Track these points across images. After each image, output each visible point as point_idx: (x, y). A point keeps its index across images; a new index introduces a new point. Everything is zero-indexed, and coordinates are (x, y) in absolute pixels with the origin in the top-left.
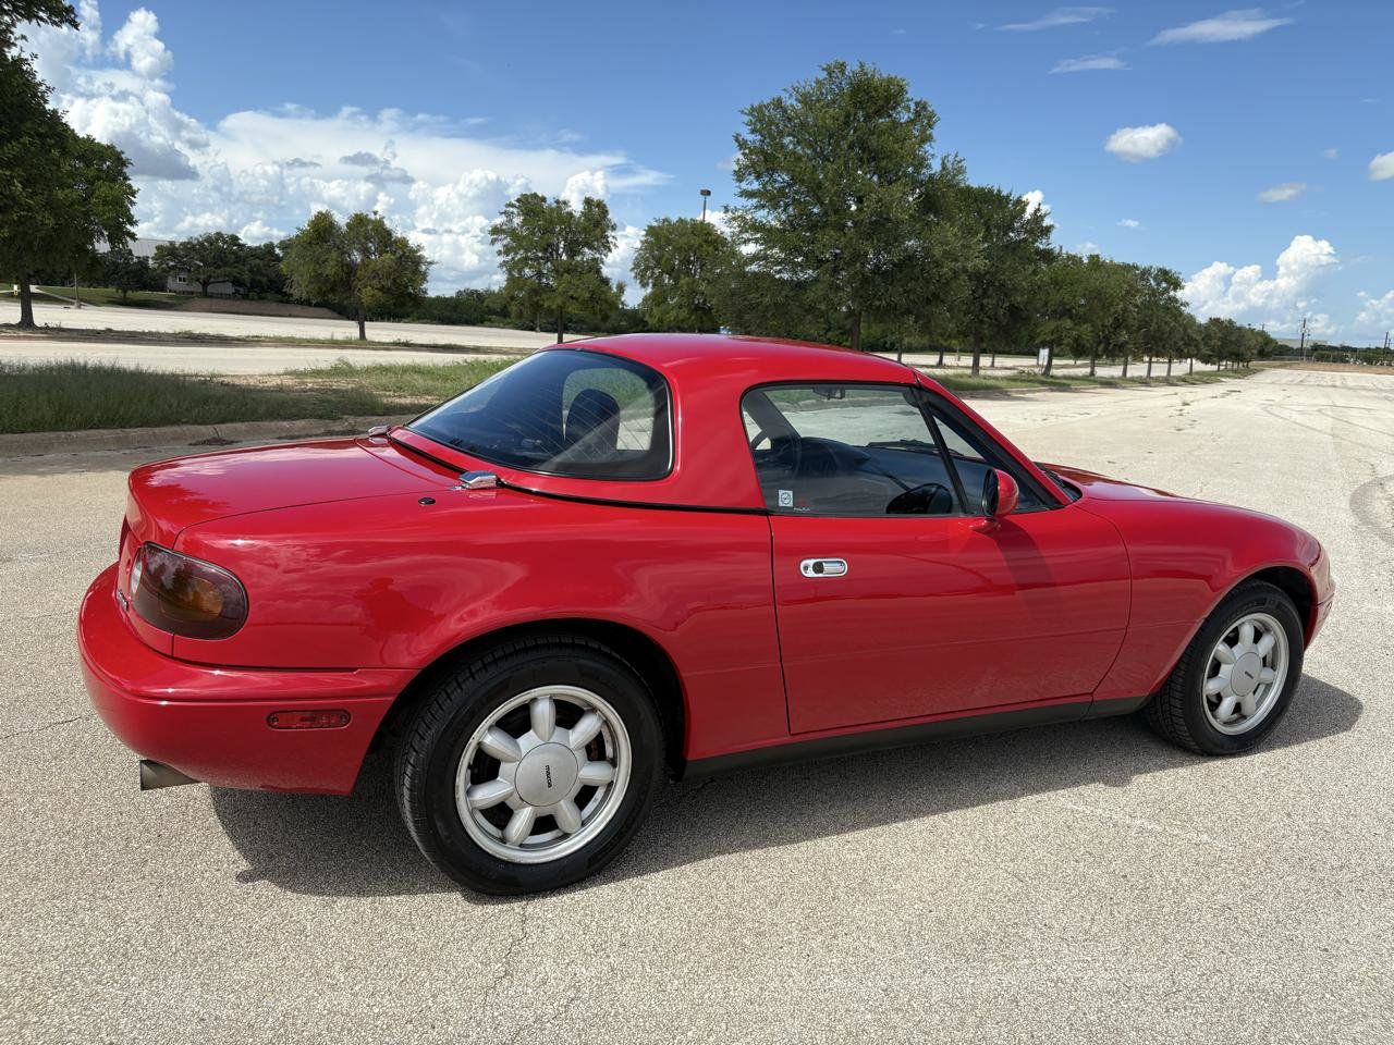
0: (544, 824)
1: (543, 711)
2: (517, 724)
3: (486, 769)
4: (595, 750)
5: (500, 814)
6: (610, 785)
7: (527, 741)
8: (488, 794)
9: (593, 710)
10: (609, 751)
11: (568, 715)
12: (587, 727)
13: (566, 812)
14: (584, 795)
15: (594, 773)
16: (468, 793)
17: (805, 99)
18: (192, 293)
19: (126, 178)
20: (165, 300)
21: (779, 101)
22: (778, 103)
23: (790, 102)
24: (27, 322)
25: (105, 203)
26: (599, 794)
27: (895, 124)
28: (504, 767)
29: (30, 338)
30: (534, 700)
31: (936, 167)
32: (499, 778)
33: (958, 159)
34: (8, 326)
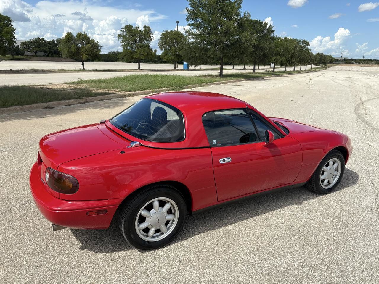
0: (157, 231)
1: (156, 204)
2: (149, 208)
3: (142, 219)
4: (169, 212)
5: (147, 230)
6: (173, 220)
7: (152, 212)
8: (143, 226)
9: (168, 202)
10: (173, 211)
11: (162, 204)
12: (167, 206)
13: (163, 228)
14: (167, 223)
15: (169, 217)
16: (138, 226)
18: (32, 55)
20: (25, 58)
26: (171, 222)
28: (147, 219)
30: (154, 201)
32: (146, 222)
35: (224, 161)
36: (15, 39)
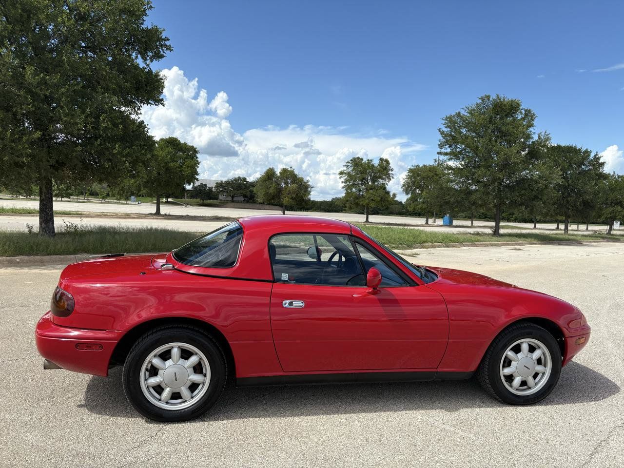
8: (153, 381)
17: (471, 112)
19: (197, 158)
21: (459, 113)
22: (459, 115)
23: (465, 113)
24: (158, 212)
25: (188, 167)
27: (515, 120)
29: (157, 219)
31: (535, 138)
33: (547, 134)
34: (151, 214)
35: (291, 304)
36: (197, 174)
